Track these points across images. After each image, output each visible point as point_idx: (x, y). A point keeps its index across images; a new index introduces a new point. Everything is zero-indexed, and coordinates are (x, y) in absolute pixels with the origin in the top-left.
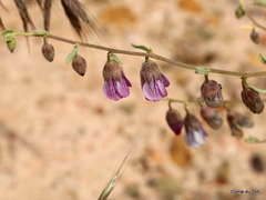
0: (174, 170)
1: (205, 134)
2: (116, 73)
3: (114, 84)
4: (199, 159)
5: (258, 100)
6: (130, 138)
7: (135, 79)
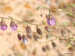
0: (21, 51)
1: (27, 40)
2: (4, 24)
3: (3, 27)
4: (28, 48)
5: (41, 32)
6: (10, 42)
7: (9, 25)
